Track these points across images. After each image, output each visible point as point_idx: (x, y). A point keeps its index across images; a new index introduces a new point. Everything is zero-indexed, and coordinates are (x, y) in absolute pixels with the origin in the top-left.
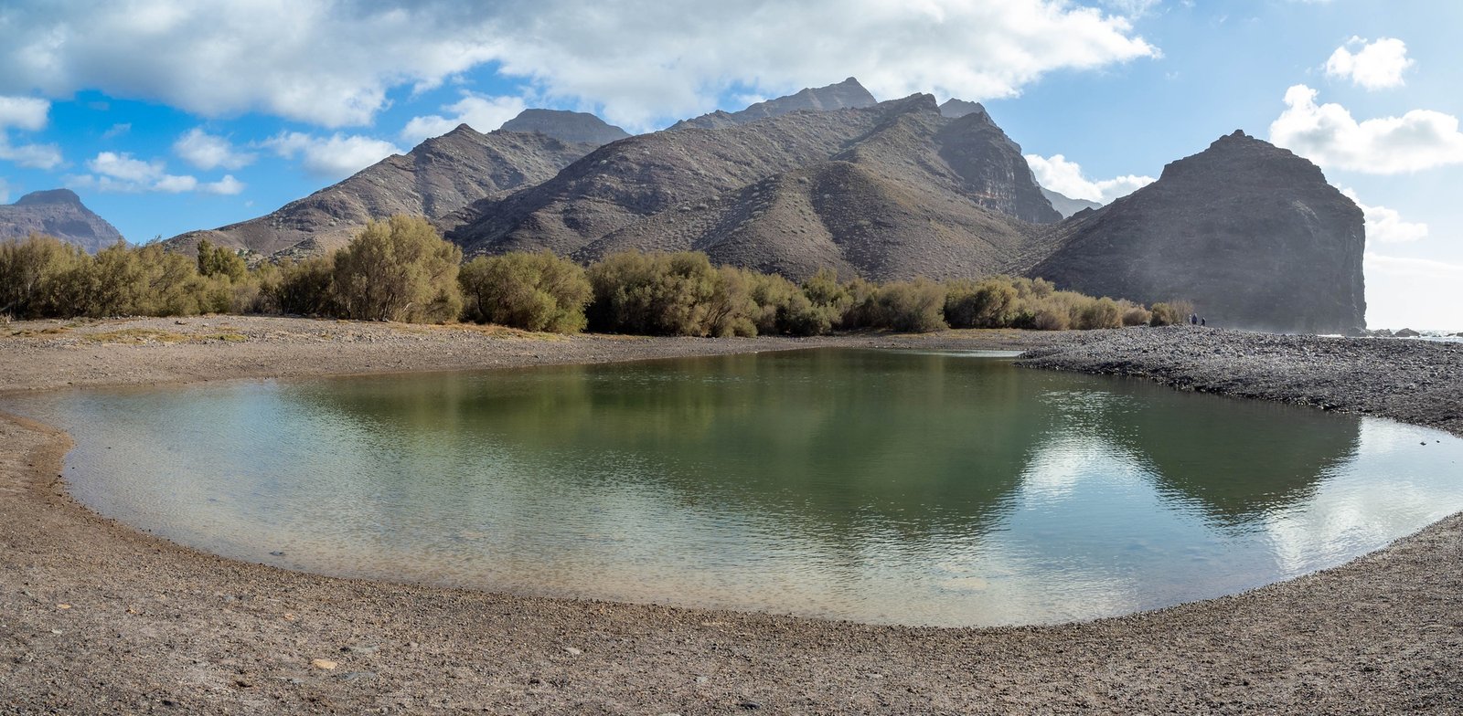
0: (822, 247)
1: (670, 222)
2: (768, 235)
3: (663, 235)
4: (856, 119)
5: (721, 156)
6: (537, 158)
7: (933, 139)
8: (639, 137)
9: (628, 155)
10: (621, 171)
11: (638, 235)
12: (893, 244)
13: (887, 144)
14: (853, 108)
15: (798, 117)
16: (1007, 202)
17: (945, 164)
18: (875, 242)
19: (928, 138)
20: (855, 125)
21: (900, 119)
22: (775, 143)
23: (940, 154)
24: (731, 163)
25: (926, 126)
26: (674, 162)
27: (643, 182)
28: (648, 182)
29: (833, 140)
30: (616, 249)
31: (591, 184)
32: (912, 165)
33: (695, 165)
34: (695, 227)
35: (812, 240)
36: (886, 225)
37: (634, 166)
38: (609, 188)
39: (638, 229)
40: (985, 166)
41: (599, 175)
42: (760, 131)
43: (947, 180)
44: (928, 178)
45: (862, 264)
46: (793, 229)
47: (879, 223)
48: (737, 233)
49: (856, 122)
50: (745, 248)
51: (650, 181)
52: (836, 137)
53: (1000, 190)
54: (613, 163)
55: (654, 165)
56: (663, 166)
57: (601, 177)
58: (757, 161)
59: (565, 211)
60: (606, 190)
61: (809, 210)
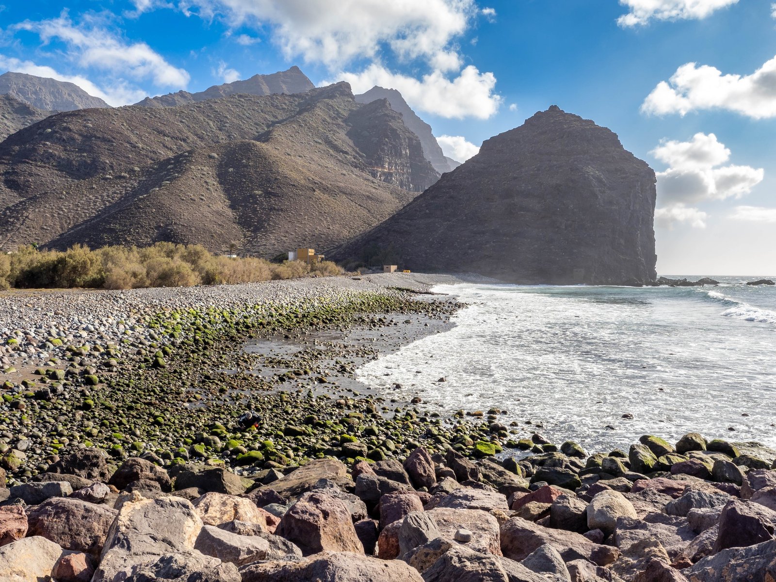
0: (217, 212)
1: (93, 188)
2: (167, 203)
3: (84, 199)
4: (285, 104)
5: (160, 133)
6: (5, 121)
7: (343, 122)
8: (85, 111)
9: (71, 126)
10: (64, 140)
11: (61, 198)
12: (278, 210)
13: (302, 126)
14: (283, 94)
15: (235, 100)
16: (403, 174)
17: (351, 143)
18: (264, 208)
19: (340, 121)
20: (283, 109)
21: (318, 104)
22: (211, 123)
23: (349, 134)
24: (169, 139)
25: (340, 110)
26: (114, 135)
27: (85, 151)
28: (89, 152)
29: (263, 121)
30: (37, 210)
31: (34, 150)
32: (320, 143)
33: (134, 139)
34: (115, 193)
35: (209, 206)
36: (275, 195)
37: (76, 136)
38: (52, 155)
39: (62, 193)
40: (384, 145)
41: (43, 142)
42: (199, 112)
43: (349, 157)
44: (331, 155)
45: (250, 227)
46: (193, 197)
47: (270, 193)
48: (140, 200)
49: (284, 106)
50: (145, 212)
51: (90, 151)
52: (265, 119)
53: (396, 164)
54: (57, 132)
55: (95, 136)
56: (104, 138)
57: (44, 145)
58: (192, 138)
59: (7, 173)
60: (48, 157)
61: (213, 182)
